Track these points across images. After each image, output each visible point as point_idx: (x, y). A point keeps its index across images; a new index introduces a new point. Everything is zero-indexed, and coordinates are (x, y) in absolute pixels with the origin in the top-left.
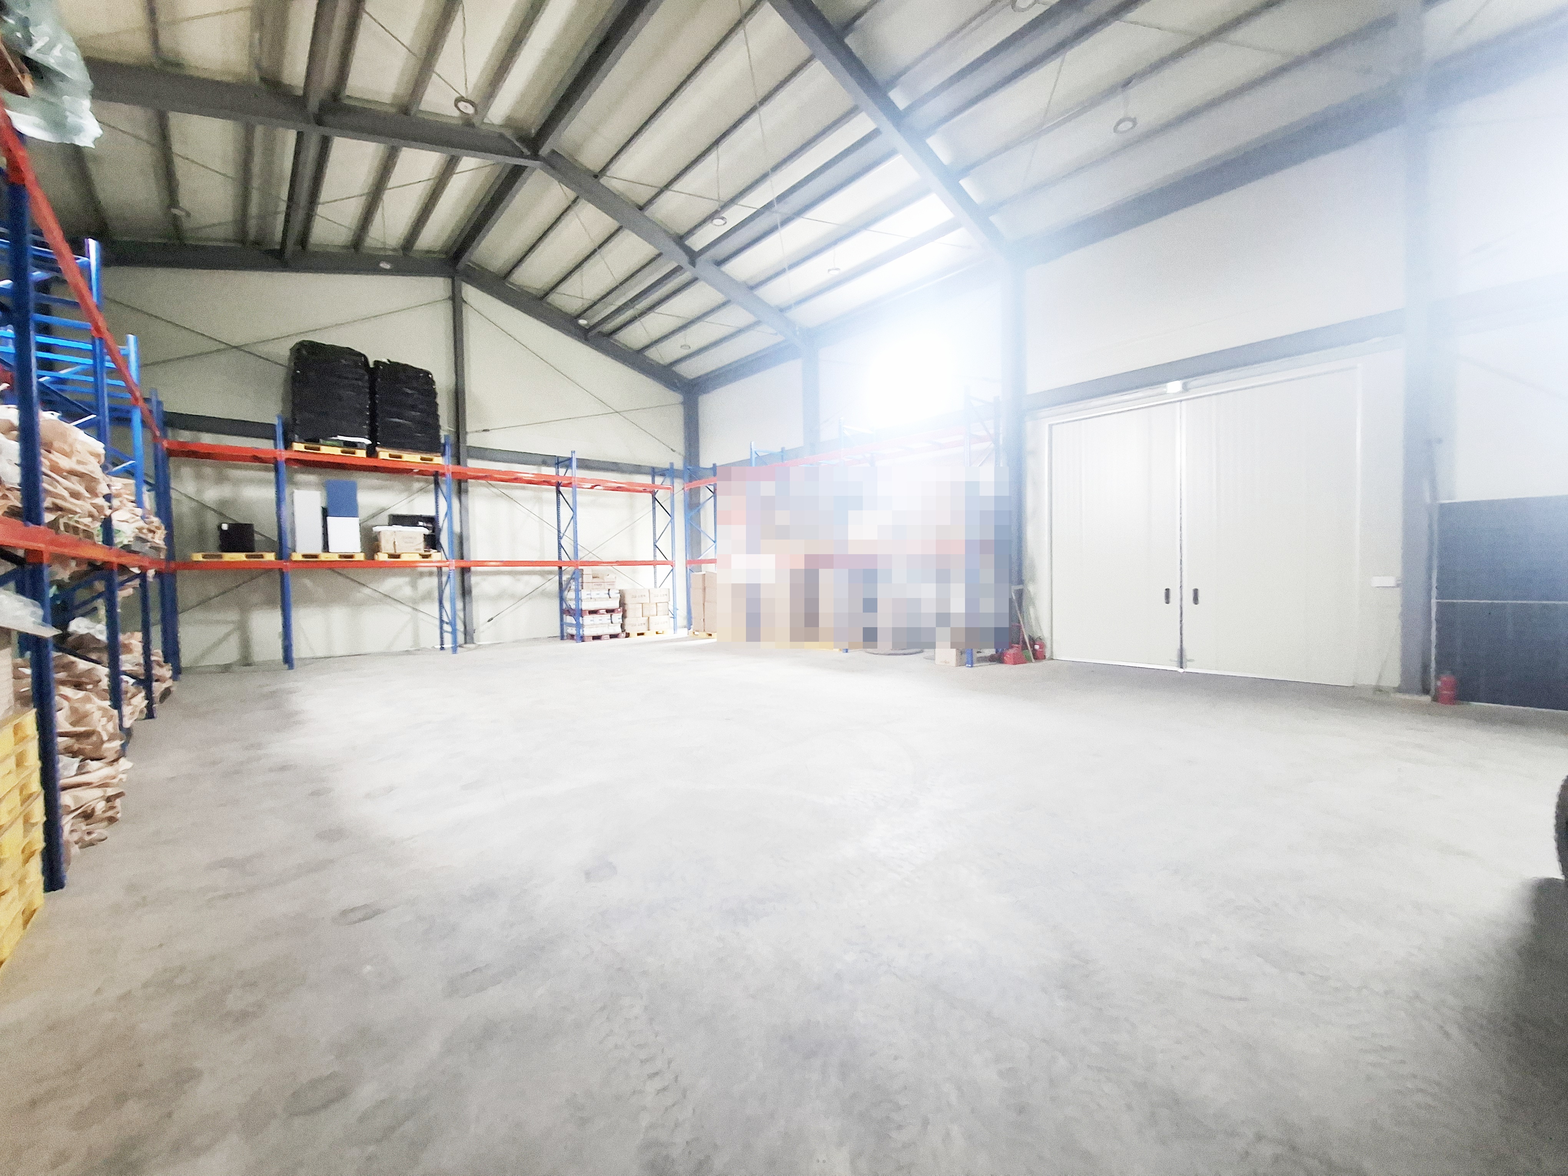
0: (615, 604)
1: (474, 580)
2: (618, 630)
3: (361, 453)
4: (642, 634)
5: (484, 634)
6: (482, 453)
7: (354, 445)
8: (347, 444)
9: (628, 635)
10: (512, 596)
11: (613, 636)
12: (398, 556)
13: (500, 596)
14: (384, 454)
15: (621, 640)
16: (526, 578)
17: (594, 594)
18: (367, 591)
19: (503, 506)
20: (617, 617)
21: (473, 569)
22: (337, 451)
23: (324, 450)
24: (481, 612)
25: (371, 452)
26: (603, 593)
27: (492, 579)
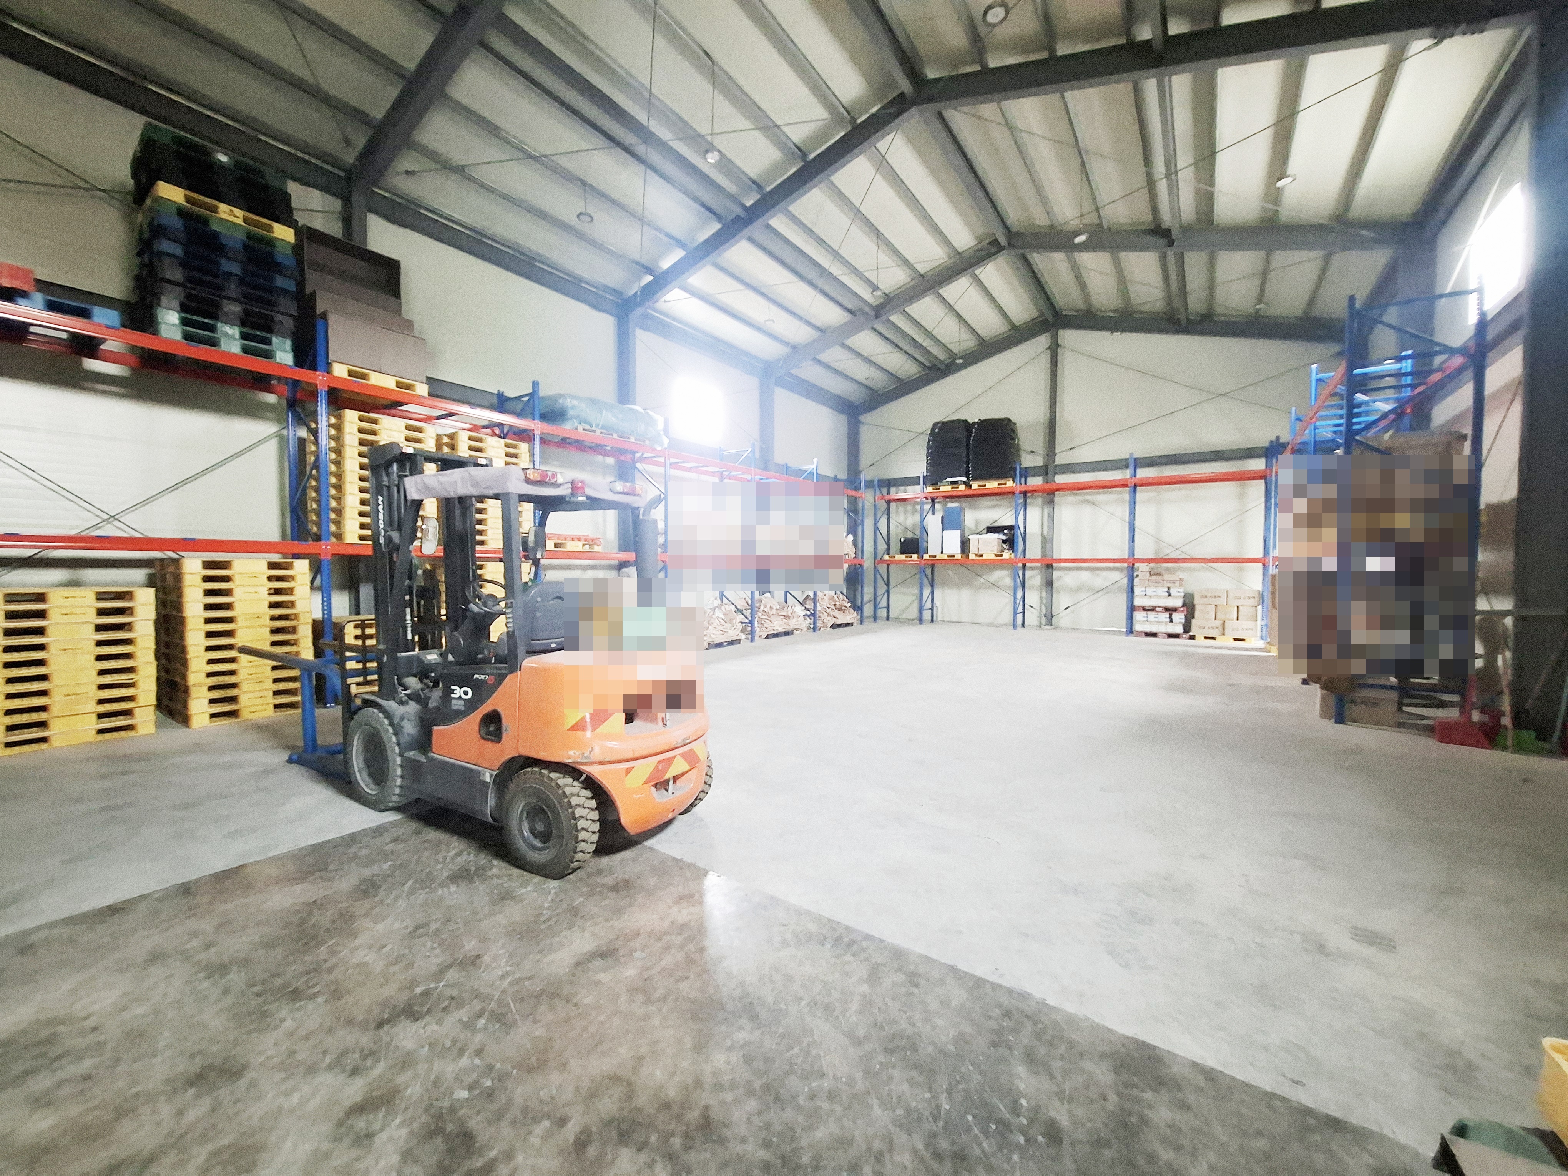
0: (1178, 603)
1: (1056, 574)
2: (1179, 629)
3: (962, 487)
4: (1213, 638)
5: (1063, 619)
6: (1068, 468)
7: (956, 482)
8: (953, 483)
9: (1192, 637)
10: (1090, 589)
11: (1171, 636)
12: (982, 556)
13: (1079, 589)
14: (975, 485)
15: (1184, 642)
16: (1105, 574)
17: (1149, 591)
18: (982, 580)
19: (1087, 511)
20: (1179, 618)
21: (1054, 565)
22: (949, 488)
23: (942, 489)
24: (1061, 600)
25: (968, 485)
26: (1162, 591)
27: (1074, 573)
